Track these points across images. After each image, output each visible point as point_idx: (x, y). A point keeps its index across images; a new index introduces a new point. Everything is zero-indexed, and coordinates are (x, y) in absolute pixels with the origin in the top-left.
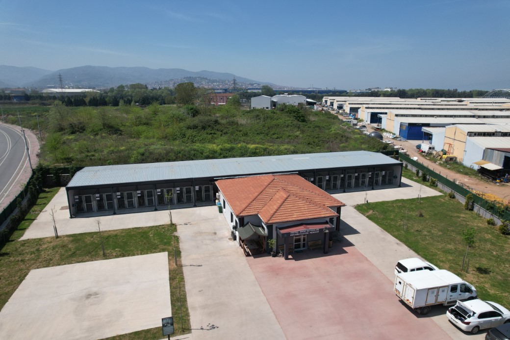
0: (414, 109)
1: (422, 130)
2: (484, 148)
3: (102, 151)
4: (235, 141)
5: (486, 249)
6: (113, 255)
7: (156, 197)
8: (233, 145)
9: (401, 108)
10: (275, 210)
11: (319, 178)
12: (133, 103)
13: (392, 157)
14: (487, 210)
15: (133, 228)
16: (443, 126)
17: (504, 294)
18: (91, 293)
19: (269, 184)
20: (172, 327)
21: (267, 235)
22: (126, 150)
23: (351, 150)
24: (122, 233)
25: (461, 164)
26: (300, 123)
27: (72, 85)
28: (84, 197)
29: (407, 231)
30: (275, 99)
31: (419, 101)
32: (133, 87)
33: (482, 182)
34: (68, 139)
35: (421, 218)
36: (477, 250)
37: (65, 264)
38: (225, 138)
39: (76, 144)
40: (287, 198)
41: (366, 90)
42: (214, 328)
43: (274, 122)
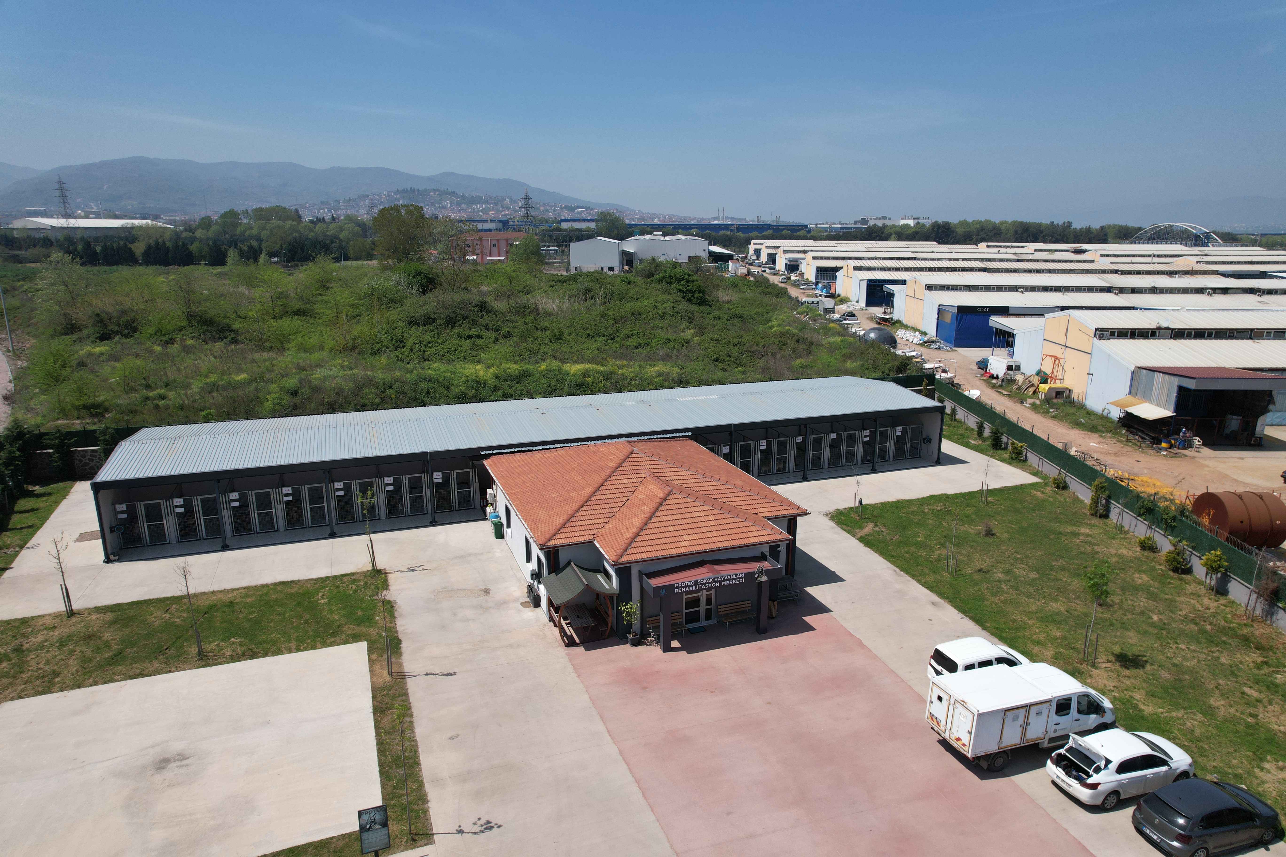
0: (972, 270)
1: (991, 324)
2: (1133, 369)
3: (187, 386)
4: (532, 355)
5: (1138, 610)
6: (224, 656)
7: (332, 502)
8: (527, 366)
9: (939, 269)
10: (635, 530)
11: (742, 446)
12: (263, 257)
13: (918, 392)
14: (1140, 515)
15: (275, 585)
16: (1038, 312)
17: (1174, 714)
18: (168, 756)
19: (620, 465)
20: (384, 831)
21: (618, 592)
22: (250, 382)
23: (820, 374)
24: (246, 596)
25: (1081, 406)
26: (693, 307)
27: (95, 209)
28: (141, 508)
29: (957, 572)
30: (630, 246)
31: (983, 249)
32: (261, 214)
33: (1129, 449)
34: (90, 354)
35: (989, 540)
36: (1116, 612)
37: (96, 683)
38: (505, 347)
39: (113, 368)
40: (665, 499)
41: (855, 223)
42: (491, 828)
43: (629, 306)
